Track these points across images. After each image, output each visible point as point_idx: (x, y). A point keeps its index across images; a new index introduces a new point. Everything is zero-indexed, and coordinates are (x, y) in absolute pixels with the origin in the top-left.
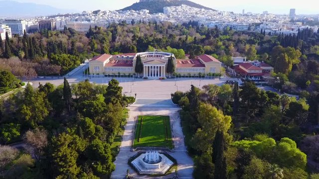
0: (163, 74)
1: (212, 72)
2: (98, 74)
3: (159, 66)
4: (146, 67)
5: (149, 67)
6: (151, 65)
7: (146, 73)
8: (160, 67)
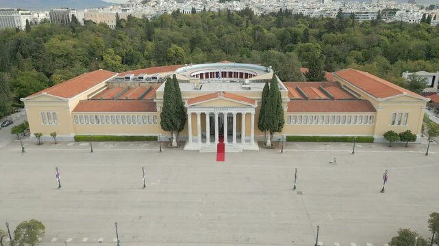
0: (248, 134)
1: (399, 129)
2: (54, 135)
3: (234, 112)
4: (194, 115)
5: (203, 115)
6: (212, 110)
7: (195, 134)
8: (239, 115)
